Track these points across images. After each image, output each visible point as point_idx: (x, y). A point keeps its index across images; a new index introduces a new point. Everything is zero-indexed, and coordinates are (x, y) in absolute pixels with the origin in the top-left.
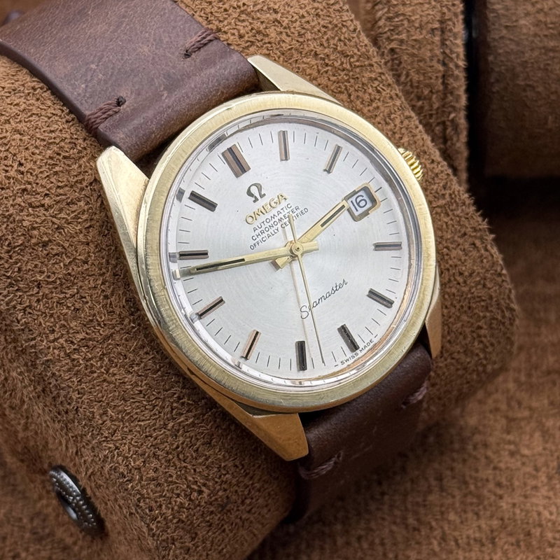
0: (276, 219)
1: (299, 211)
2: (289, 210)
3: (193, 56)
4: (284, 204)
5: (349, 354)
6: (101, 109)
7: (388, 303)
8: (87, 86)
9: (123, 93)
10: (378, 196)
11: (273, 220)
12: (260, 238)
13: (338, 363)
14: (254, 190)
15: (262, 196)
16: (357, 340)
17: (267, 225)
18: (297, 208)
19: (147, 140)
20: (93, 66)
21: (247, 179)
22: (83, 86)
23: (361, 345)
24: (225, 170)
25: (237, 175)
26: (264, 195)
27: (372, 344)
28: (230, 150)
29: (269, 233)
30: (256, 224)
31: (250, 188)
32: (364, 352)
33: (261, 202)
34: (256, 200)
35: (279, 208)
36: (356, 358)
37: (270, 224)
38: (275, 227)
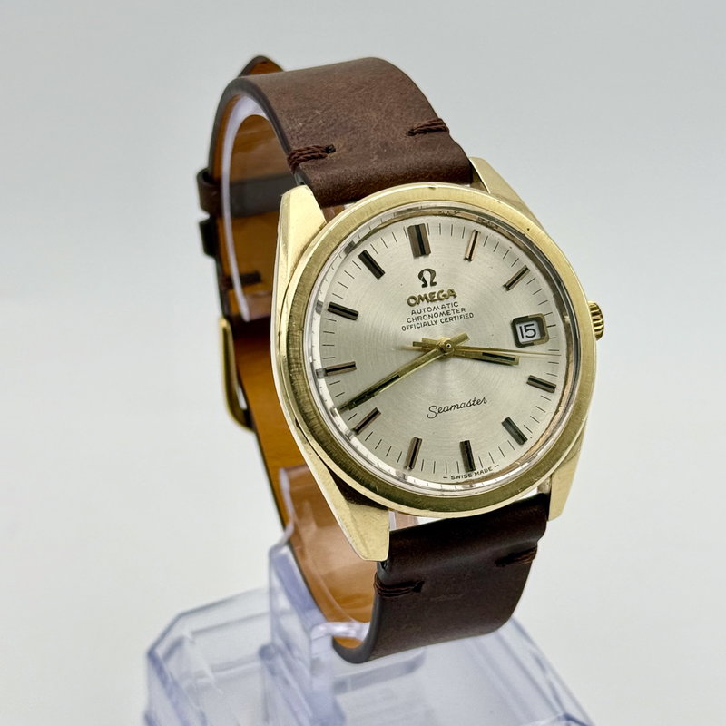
0: (439, 311)
1: (464, 313)
2: (454, 308)
3: (417, 135)
4: (451, 300)
5: (463, 472)
6: (308, 149)
7: (521, 439)
8: (304, 126)
9: (335, 144)
10: (550, 331)
11: (435, 311)
12: (415, 323)
13: (449, 476)
14: (427, 276)
15: (433, 284)
16: (476, 462)
17: (427, 313)
18: (463, 310)
19: (341, 191)
20: (318, 112)
21: (423, 262)
22: (301, 124)
23: (478, 468)
24: (404, 244)
25: (416, 255)
26: (435, 284)
27: (489, 472)
28: (417, 227)
29: (426, 321)
30: (416, 308)
31: (423, 271)
32: (478, 477)
33: (429, 290)
34: (425, 285)
35: (445, 302)
36: (468, 478)
37: (430, 314)
38: (434, 319)
